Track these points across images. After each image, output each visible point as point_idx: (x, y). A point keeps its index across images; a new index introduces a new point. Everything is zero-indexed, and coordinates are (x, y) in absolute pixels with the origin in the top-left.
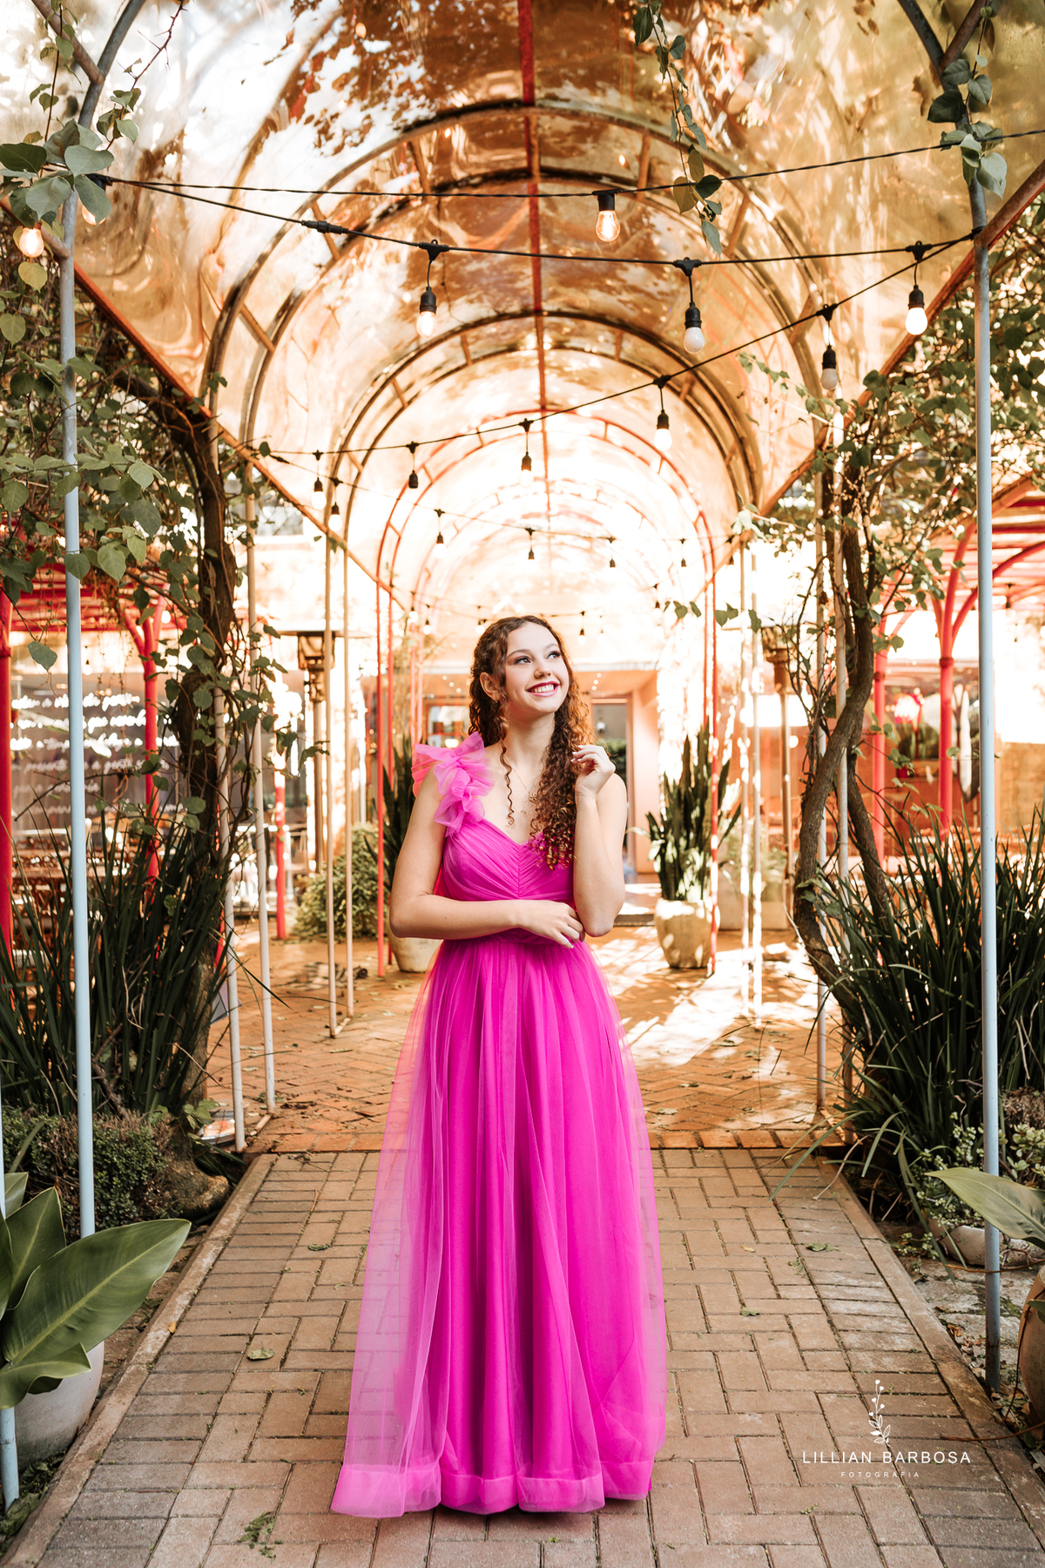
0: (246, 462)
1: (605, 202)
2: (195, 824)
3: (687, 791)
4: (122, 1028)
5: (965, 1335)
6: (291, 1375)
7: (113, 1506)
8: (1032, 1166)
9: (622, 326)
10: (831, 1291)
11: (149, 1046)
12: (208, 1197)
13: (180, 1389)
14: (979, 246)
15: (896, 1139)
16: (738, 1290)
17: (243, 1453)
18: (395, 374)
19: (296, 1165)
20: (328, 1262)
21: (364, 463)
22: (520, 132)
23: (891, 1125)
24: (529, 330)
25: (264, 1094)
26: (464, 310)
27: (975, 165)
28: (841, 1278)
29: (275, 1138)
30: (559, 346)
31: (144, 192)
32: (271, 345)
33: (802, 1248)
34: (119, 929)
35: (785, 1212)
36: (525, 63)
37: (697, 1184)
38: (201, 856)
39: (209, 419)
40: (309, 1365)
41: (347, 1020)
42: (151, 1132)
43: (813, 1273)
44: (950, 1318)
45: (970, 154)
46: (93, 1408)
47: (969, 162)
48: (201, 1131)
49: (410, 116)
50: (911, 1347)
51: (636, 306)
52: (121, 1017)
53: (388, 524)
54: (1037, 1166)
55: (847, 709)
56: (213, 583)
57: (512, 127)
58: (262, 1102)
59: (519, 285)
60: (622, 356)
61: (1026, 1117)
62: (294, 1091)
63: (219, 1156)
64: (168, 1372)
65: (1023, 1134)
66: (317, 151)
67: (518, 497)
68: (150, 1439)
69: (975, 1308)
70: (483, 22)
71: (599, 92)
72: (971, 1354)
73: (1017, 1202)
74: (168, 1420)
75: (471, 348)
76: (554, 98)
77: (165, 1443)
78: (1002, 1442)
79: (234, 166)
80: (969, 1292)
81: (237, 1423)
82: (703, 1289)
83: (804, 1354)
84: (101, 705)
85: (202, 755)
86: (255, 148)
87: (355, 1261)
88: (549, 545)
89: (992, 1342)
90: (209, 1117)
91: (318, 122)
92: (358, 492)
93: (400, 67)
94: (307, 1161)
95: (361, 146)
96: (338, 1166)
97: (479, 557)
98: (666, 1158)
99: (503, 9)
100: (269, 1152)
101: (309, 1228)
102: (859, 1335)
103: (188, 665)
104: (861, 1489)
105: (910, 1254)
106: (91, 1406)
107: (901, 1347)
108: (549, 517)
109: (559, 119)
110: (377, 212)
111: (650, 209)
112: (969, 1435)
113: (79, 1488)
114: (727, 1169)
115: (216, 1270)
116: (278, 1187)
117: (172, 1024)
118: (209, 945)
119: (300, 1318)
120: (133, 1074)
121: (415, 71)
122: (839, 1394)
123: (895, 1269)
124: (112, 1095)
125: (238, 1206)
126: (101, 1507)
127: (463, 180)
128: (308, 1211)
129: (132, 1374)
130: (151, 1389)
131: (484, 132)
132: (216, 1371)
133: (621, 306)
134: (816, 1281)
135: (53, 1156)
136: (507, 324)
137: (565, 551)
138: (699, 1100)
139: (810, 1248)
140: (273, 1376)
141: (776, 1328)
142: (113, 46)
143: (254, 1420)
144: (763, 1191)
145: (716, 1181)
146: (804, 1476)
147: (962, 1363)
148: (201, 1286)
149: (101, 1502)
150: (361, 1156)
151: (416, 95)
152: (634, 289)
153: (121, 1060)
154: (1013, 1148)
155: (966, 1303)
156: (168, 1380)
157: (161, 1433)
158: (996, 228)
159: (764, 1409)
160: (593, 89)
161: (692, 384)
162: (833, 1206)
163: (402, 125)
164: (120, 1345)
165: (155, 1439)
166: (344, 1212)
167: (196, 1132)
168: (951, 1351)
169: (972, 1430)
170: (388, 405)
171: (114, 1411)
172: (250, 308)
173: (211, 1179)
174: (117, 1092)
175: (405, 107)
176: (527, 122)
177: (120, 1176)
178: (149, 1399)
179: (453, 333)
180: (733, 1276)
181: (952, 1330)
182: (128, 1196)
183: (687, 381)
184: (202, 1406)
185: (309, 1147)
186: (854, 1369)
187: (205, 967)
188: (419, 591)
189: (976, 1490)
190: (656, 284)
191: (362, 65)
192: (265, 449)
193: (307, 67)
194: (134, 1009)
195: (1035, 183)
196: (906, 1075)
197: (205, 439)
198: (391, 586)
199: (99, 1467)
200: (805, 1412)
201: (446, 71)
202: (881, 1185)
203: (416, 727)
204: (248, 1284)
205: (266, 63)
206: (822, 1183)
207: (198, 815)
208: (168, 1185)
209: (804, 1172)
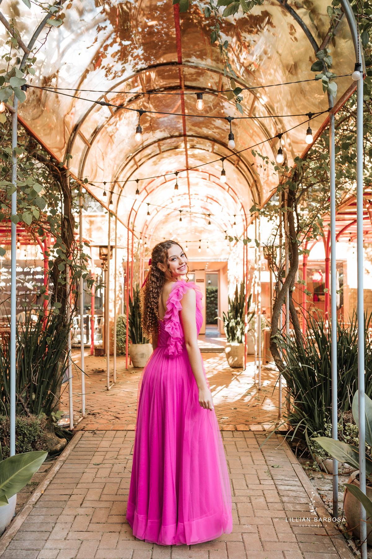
0: (80, 185)
1: (199, 96)
2: (58, 312)
3: (237, 304)
4: (30, 385)
5: (327, 498)
6: (84, 509)
7: (17, 555)
8: (352, 438)
9: (214, 141)
10: (279, 482)
11: (39, 391)
12: (59, 446)
13: (44, 514)
14: (331, 114)
15: (304, 428)
16: (246, 481)
17: (65, 537)
18: (134, 156)
19: (91, 435)
20: (100, 469)
21: (123, 187)
22: (177, 73)
23: (303, 423)
24: (182, 141)
25: (81, 410)
26: (159, 135)
27: (326, 86)
28: (283, 477)
29: (84, 425)
30: (193, 147)
31: (44, 91)
32: (90, 145)
33: (270, 467)
34: (30, 349)
35: (264, 454)
36: (178, 49)
37: (234, 443)
38: (60, 323)
39: (66, 170)
40: (91, 506)
41: (114, 384)
42: (39, 422)
43: (273, 476)
44: (322, 492)
45: (325, 82)
46: (12, 520)
47: (324, 85)
48: (58, 422)
49: (139, 67)
50: (306, 502)
51: (219, 133)
52: (30, 381)
53: (132, 209)
54: (354, 438)
55: (289, 275)
56: (66, 226)
57: (174, 71)
58: (81, 412)
59: (178, 126)
60: (214, 151)
61: (351, 420)
62: (92, 409)
63: (64, 431)
64: (40, 508)
65: (349, 426)
66: (106, 78)
67: (179, 200)
68: (32, 531)
69: (331, 489)
70: (164, 35)
71: (204, 60)
72: (328, 505)
73: (343, 449)
74: (39, 525)
75: (162, 148)
76: (189, 62)
77: (37, 533)
78: (337, 536)
79: (76, 83)
80: (329, 483)
81: (63, 526)
82: (233, 480)
83: (268, 504)
84: (30, 271)
85: (61, 288)
86: (84, 77)
87: (110, 469)
88: (191, 217)
89: (335, 500)
90: (60, 417)
91: (106, 69)
92: (121, 197)
93: (135, 50)
94: (95, 433)
95: (122, 77)
96: (106, 436)
97: (165, 221)
98: (223, 434)
99: (170, 31)
100: (82, 430)
101: (94, 457)
102: (288, 497)
103: (57, 256)
104: (285, 552)
105: (308, 469)
106: (11, 519)
107: (303, 502)
108: (190, 207)
109: (190, 69)
110: (127, 100)
111: (223, 100)
112: (325, 534)
113: (5, 548)
114: (245, 438)
115: (60, 472)
116: (84, 442)
117: (48, 383)
118: (62, 355)
119: (88, 489)
120: (33, 401)
121: (140, 52)
122: (280, 518)
123: (303, 475)
124: (26, 409)
125: (69, 449)
126: (12, 555)
127: (157, 89)
128: (94, 451)
129: (27, 508)
130: (33, 514)
131: (165, 73)
132: (57, 507)
133: (214, 133)
134: (274, 478)
135: (3, 430)
136: (174, 139)
137: (196, 220)
138: (237, 414)
139: (273, 467)
140: (77, 510)
141: (259, 495)
142: (33, 41)
143: (70, 525)
144: (257, 446)
145: (241, 442)
146: (265, 547)
147: (324, 508)
148: (54, 477)
149: (12, 554)
150: (114, 432)
151: (140, 60)
152: (217, 128)
153: (29, 396)
154: (345, 431)
155: (328, 487)
156: (40, 510)
157: (36, 529)
158: (336, 108)
159: (252, 524)
160: (202, 59)
161: (239, 161)
162: (282, 452)
163: (136, 70)
164: (24, 498)
165: (34, 532)
166: (107, 452)
167: (56, 422)
168: (321, 504)
169: (326, 532)
170: (132, 167)
171: (19, 521)
172: (82, 132)
173: (60, 439)
174: (28, 408)
175: (137, 64)
176: (180, 70)
177: (27, 437)
178: (32, 517)
179: (155, 142)
180: (245, 476)
181: (322, 497)
182: (30, 445)
183: (237, 160)
184: (51, 520)
185: (96, 428)
186: (285, 509)
187: (60, 363)
188: (144, 232)
189: (327, 553)
190: (225, 126)
191: (121, 49)
192: (86, 181)
193: (102, 50)
194: (35, 378)
195: (348, 93)
196: (308, 405)
197: (65, 177)
198: (133, 230)
199: (12, 541)
200: (267, 525)
201: (151, 52)
202: (300, 445)
203: (142, 280)
204: (71, 477)
205: (88, 48)
206: (278, 443)
207: (59, 309)
208: (45, 441)
209: (272, 440)
